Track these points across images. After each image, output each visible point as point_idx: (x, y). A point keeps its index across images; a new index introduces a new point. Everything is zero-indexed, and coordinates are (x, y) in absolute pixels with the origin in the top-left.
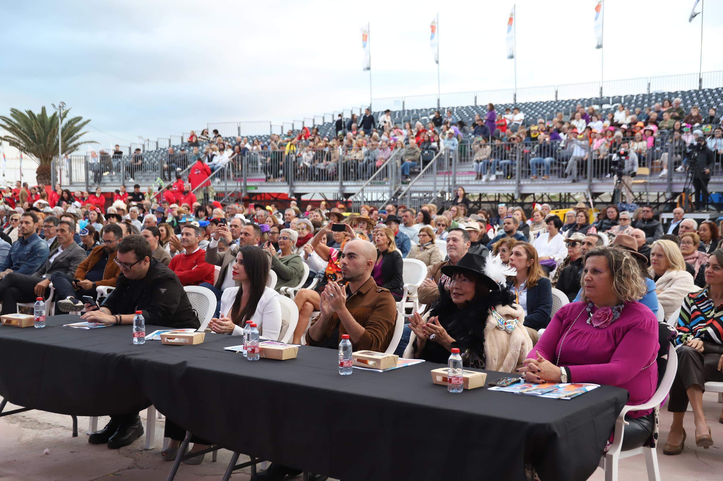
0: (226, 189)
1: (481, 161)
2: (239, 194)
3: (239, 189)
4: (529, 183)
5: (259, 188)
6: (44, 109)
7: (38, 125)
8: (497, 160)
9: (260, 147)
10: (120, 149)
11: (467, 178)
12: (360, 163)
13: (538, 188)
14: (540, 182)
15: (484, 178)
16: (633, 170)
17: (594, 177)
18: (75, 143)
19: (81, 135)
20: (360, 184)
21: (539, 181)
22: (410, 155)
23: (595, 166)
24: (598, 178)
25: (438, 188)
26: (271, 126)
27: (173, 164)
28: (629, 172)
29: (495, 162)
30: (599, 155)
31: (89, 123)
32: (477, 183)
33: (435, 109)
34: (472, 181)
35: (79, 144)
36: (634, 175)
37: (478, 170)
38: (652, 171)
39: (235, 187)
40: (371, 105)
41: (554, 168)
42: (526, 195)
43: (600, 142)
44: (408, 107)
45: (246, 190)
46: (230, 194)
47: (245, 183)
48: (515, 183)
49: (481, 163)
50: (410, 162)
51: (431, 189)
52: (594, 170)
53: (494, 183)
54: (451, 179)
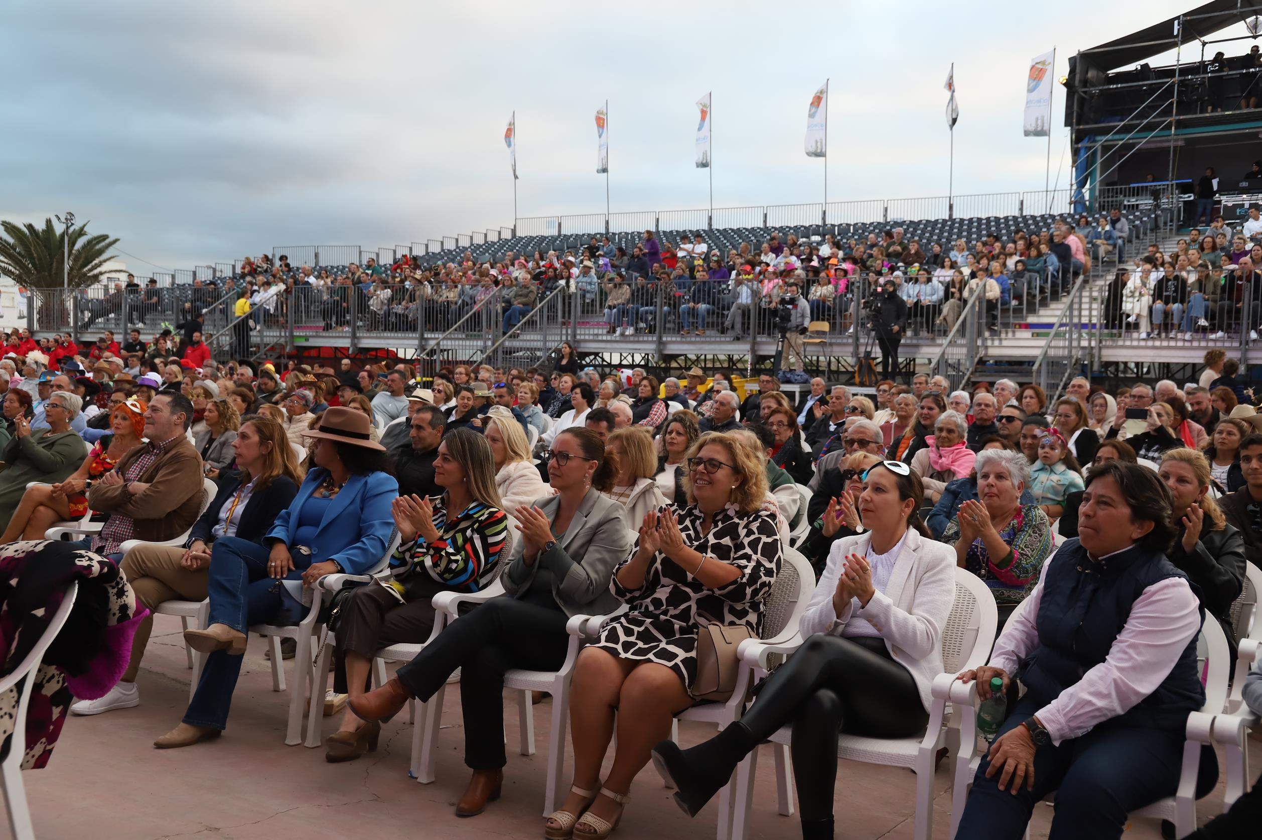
0: (262, 340)
1: (614, 307)
2: (283, 347)
3: (282, 340)
4: (679, 339)
5: (311, 340)
6: (49, 222)
7: (38, 244)
8: (635, 306)
9: (329, 281)
10: (136, 281)
11: (596, 331)
12: (453, 307)
13: (691, 347)
14: (693, 339)
15: (619, 331)
16: (803, 324)
17: (759, 333)
18: (96, 272)
19: (105, 261)
20: (437, 336)
21: (691, 337)
22: (521, 295)
23: (759, 319)
24: (769, 334)
25: (549, 345)
26: (360, 253)
27: (198, 303)
28: (797, 327)
29: (633, 308)
30: (771, 302)
31: (118, 243)
32: (609, 338)
33: (601, 234)
34: (602, 335)
35: (101, 273)
36: (804, 331)
37: (610, 319)
38: (833, 326)
39: (276, 337)
40: (515, 226)
41: (710, 320)
42: (674, 357)
43: (771, 285)
44: (566, 231)
45: (292, 342)
46: (268, 347)
47: (291, 332)
48: (655, 339)
49: (615, 310)
50: (521, 306)
51: (539, 345)
52: (759, 323)
53: (632, 339)
54: (569, 332)
